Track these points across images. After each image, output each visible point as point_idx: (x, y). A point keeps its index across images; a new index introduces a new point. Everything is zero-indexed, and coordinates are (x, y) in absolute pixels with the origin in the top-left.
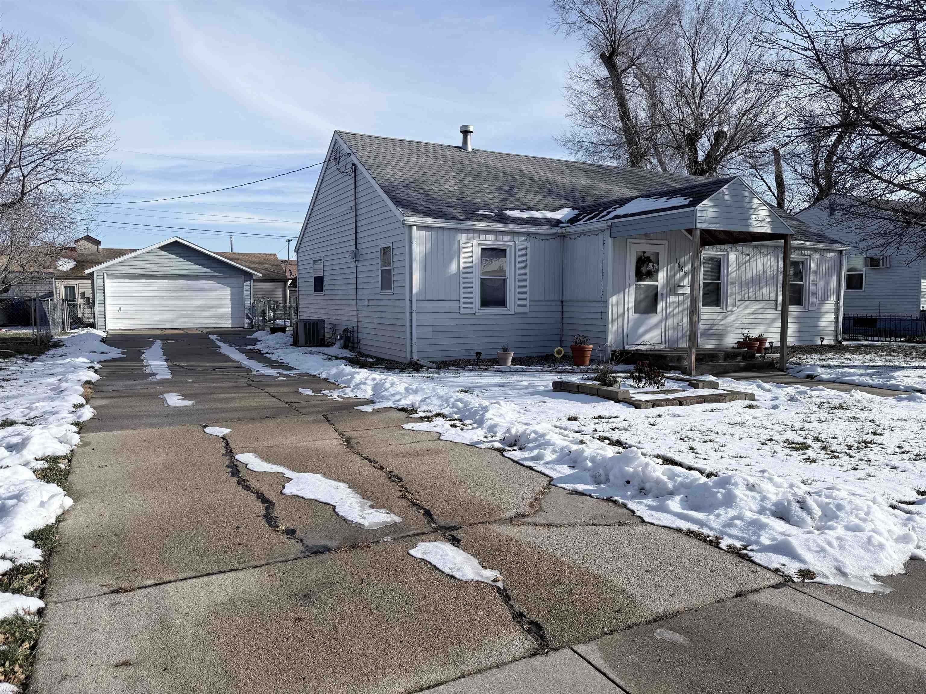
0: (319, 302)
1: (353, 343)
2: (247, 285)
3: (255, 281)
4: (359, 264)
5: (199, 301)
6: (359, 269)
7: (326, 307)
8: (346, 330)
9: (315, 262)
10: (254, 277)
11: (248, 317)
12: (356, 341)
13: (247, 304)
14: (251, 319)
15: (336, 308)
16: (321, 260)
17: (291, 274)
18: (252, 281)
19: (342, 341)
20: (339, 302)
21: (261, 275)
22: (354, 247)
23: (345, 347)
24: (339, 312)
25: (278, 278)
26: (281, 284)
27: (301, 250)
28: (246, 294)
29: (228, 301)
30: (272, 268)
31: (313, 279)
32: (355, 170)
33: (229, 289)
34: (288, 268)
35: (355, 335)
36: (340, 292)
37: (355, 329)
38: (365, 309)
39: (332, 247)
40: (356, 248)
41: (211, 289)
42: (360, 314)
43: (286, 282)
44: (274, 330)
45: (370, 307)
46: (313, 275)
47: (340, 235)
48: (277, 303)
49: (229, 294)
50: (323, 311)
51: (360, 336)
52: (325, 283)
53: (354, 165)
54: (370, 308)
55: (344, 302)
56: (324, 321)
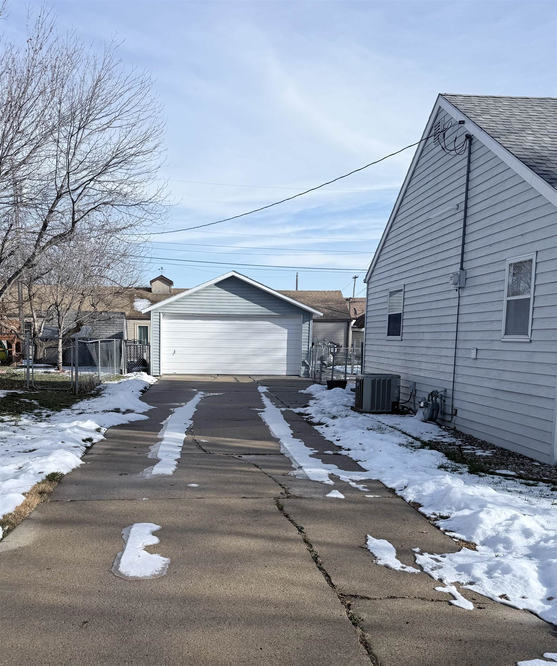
0: (394, 349)
1: (444, 414)
2: (305, 326)
3: (315, 321)
4: (465, 293)
5: (254, 344)
6: (463, 302)
7: (403, 357)
8: (433, 394)
9: (392, 294)
10: (314, 317)
11: (304, 364)
12: (449, 411)
13: (304, 348)
14: (307, 367)
15: (419, 359)
16: (401, 291)
17: (356, 313)
18: (311, 321)
19: (427, 411)
20: (424, 351)
21: (322, 314)
22: (459, 265)
23: (431, 419)
24: (424, 366)
25: (341, 317)
26: (343, 325)
27: (373, 279)
28: (304, 336)
29: (285, 345)
30: (335, 307)
31: (387, 319)
32: (470, 144)
33: (286, 331)
34: (353, 306)
35: (449, 402)
36: (427, 336)
37: (450, 393)
38: (469, 363)
39: (421, 271)
40: (462, 268)
41: (268, 331)
42: (458, 371)
43: (349, 321)
44: (332, 384)
45: (479, 361)
46: (387, 313)
47: (436, 251)
48: (338, 346)
49: (285, 336)
50: (398, 363)
51: (457, 405)
52: (405, 323)
53: (469, 137)
54: (478, 364)
55: (431, 352)
56: (399, 377)
